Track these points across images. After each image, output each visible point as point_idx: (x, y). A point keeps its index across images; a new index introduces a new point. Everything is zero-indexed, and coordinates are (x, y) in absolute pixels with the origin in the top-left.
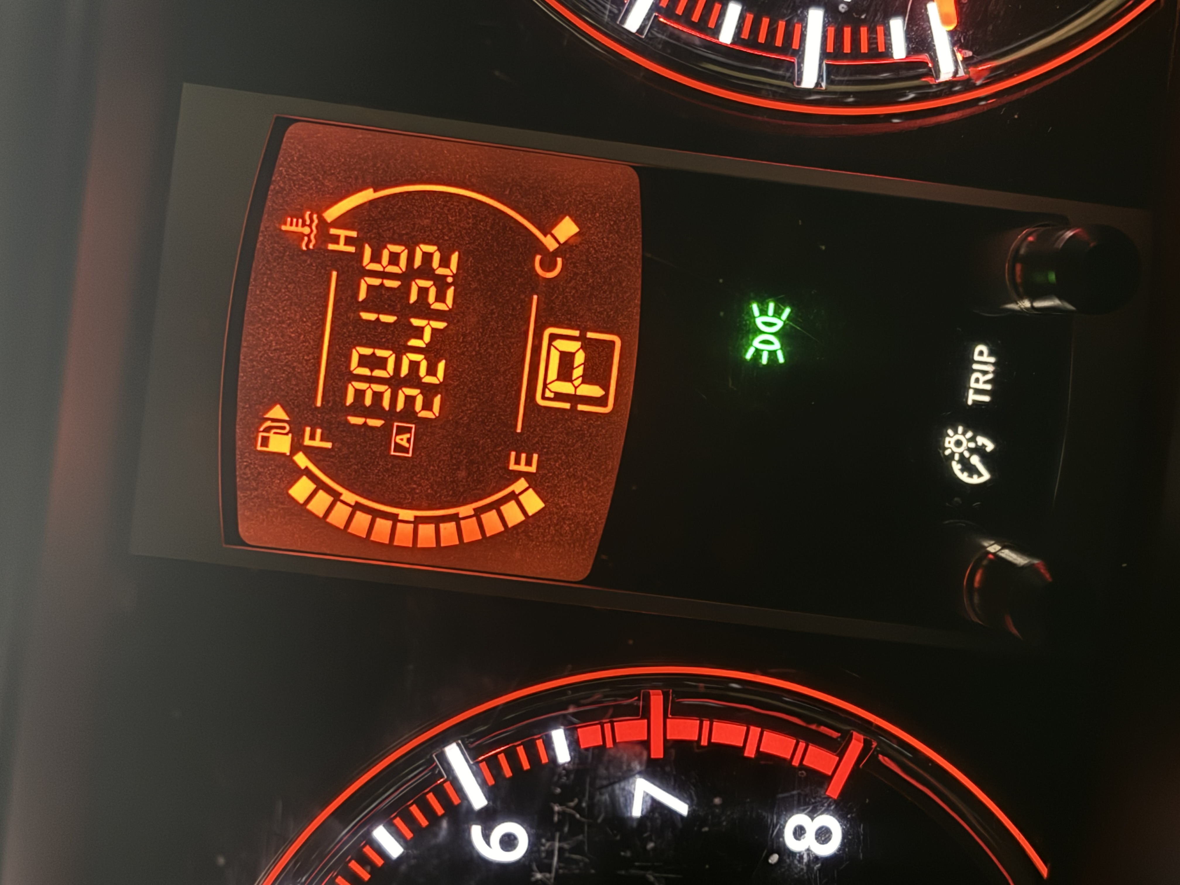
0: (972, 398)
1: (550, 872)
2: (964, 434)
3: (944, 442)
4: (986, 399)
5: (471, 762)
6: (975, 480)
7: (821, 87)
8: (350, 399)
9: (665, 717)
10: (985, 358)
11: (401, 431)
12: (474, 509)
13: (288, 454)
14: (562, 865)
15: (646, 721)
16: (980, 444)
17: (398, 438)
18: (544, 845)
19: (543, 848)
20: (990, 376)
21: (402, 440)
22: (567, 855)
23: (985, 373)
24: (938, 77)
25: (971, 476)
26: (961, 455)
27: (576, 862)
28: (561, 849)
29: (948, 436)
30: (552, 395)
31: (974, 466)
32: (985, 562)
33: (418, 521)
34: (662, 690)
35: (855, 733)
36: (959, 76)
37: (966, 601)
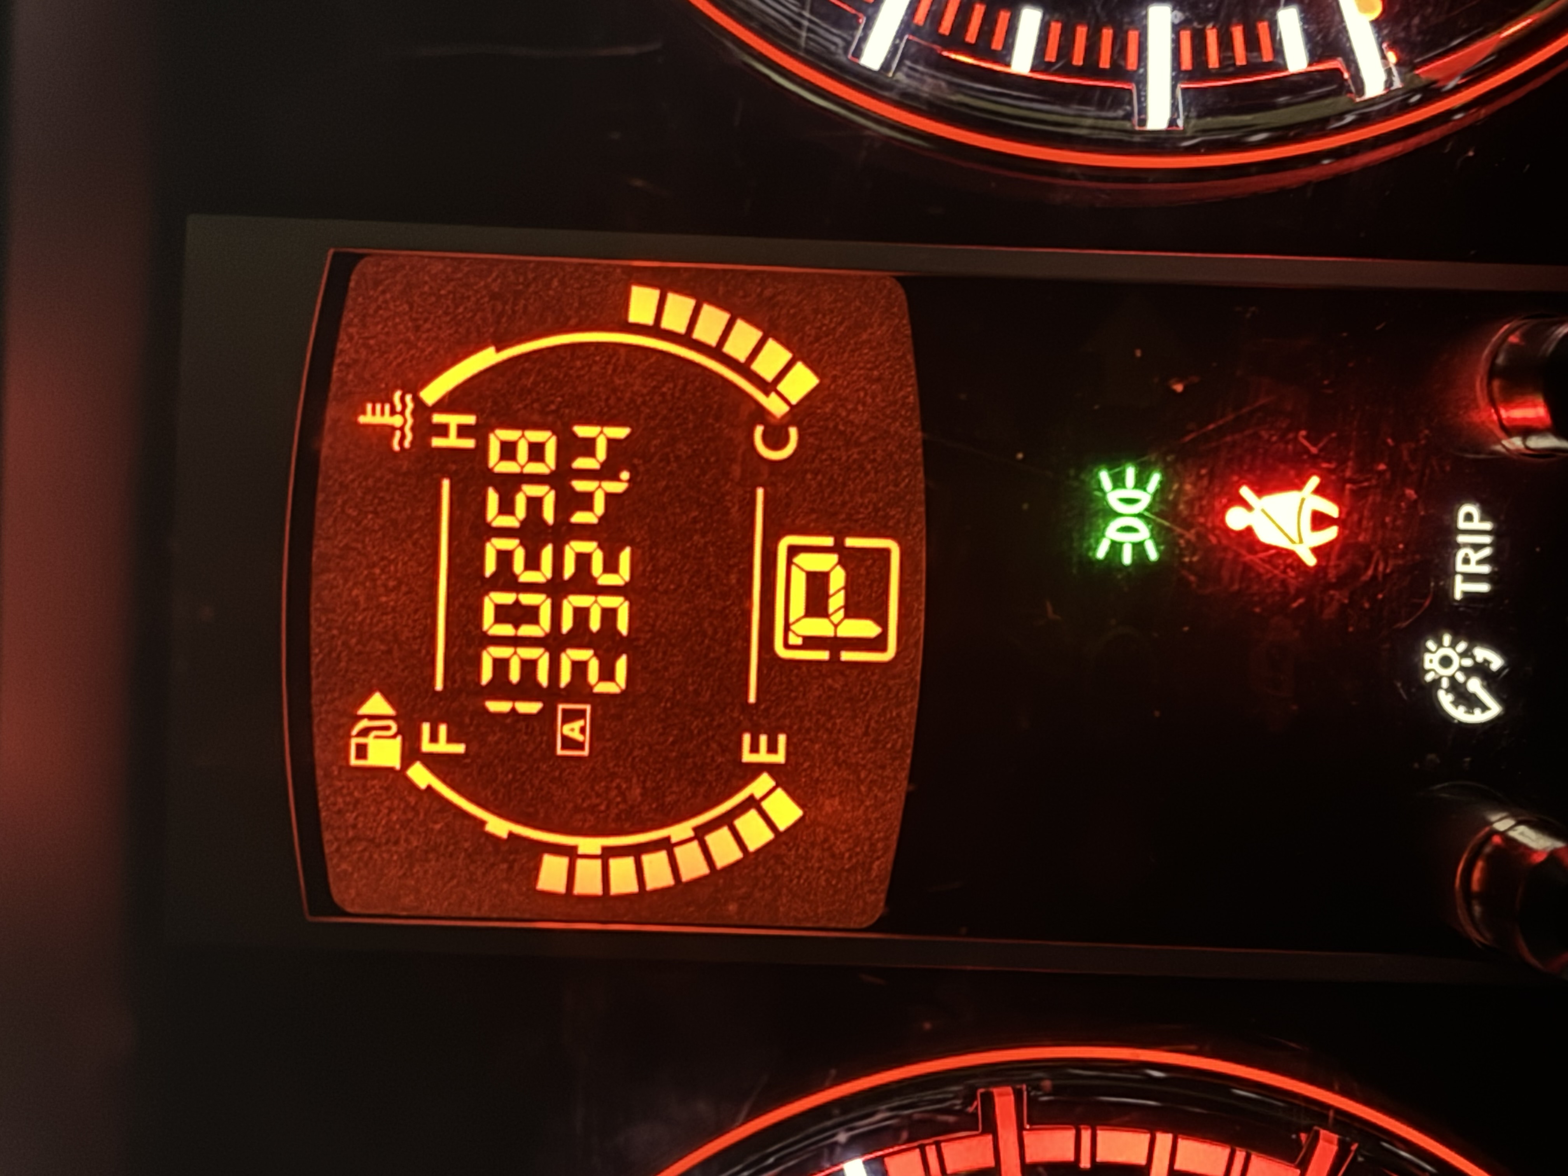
4: (1484, 588)
6: (1478, 717)
7: (1177, 126)
9: (1020, 1128)
15: (990, 1137)
16: (1479, 659)
20: (1487, 552)
21: (572, 730)
24: (1361, 91)
25: (1470, 711)
26: (1452, 678)
31: (1474, 696)
32: (1488, 849)
33: (608, 853)
34: (1009, 1089)
35: (1323, 1133)
36: (1393, 88)
37: (1461, 913)
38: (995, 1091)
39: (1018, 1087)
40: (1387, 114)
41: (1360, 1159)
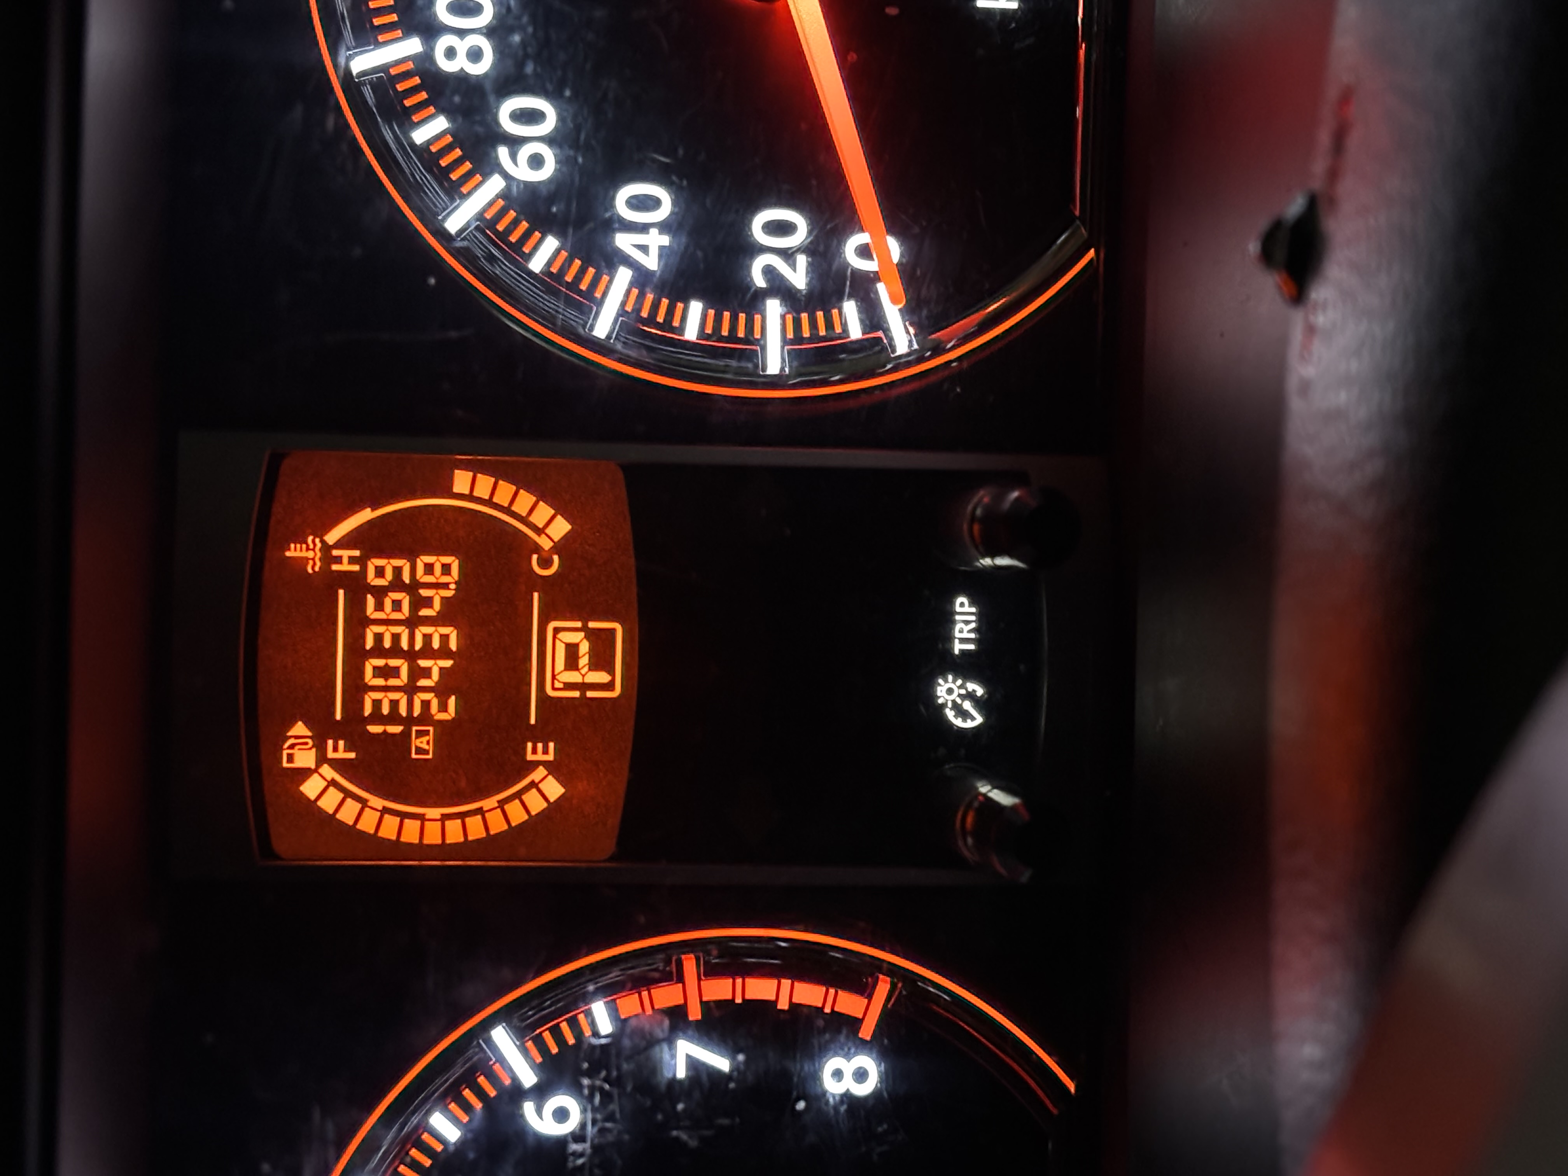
0: (958, 647)
2: (954, 682)
3: (936, 690)
4: (971, 647)
5: (518, 1043)
6: (969, 724)
7: (785, 371)
8: (368, 710)
9: (699, 980)
10: (967, 609)
11: (420, 734)
12: (498, 802)
13: (313, 767)
16: (970, 690)
17: (418, 741)
20: (973, 625)
21: (422, 743)
22: (600, 1124)
23: (967, 622)
24: (894, 351)
25: (964, 720)
26: (954, 702)
27: (610, 1130)
29: (940, 685)
30: (561, 686)
31: (967, 711)
32: (976, 804)
33: (445, 817)
34: (692, 956)
35: (881, 976)
36: (913, 349)
37: (960, 843)
38: (683, 957)
39: (697, 954)
40: (909, 365)
41: (904, 993)
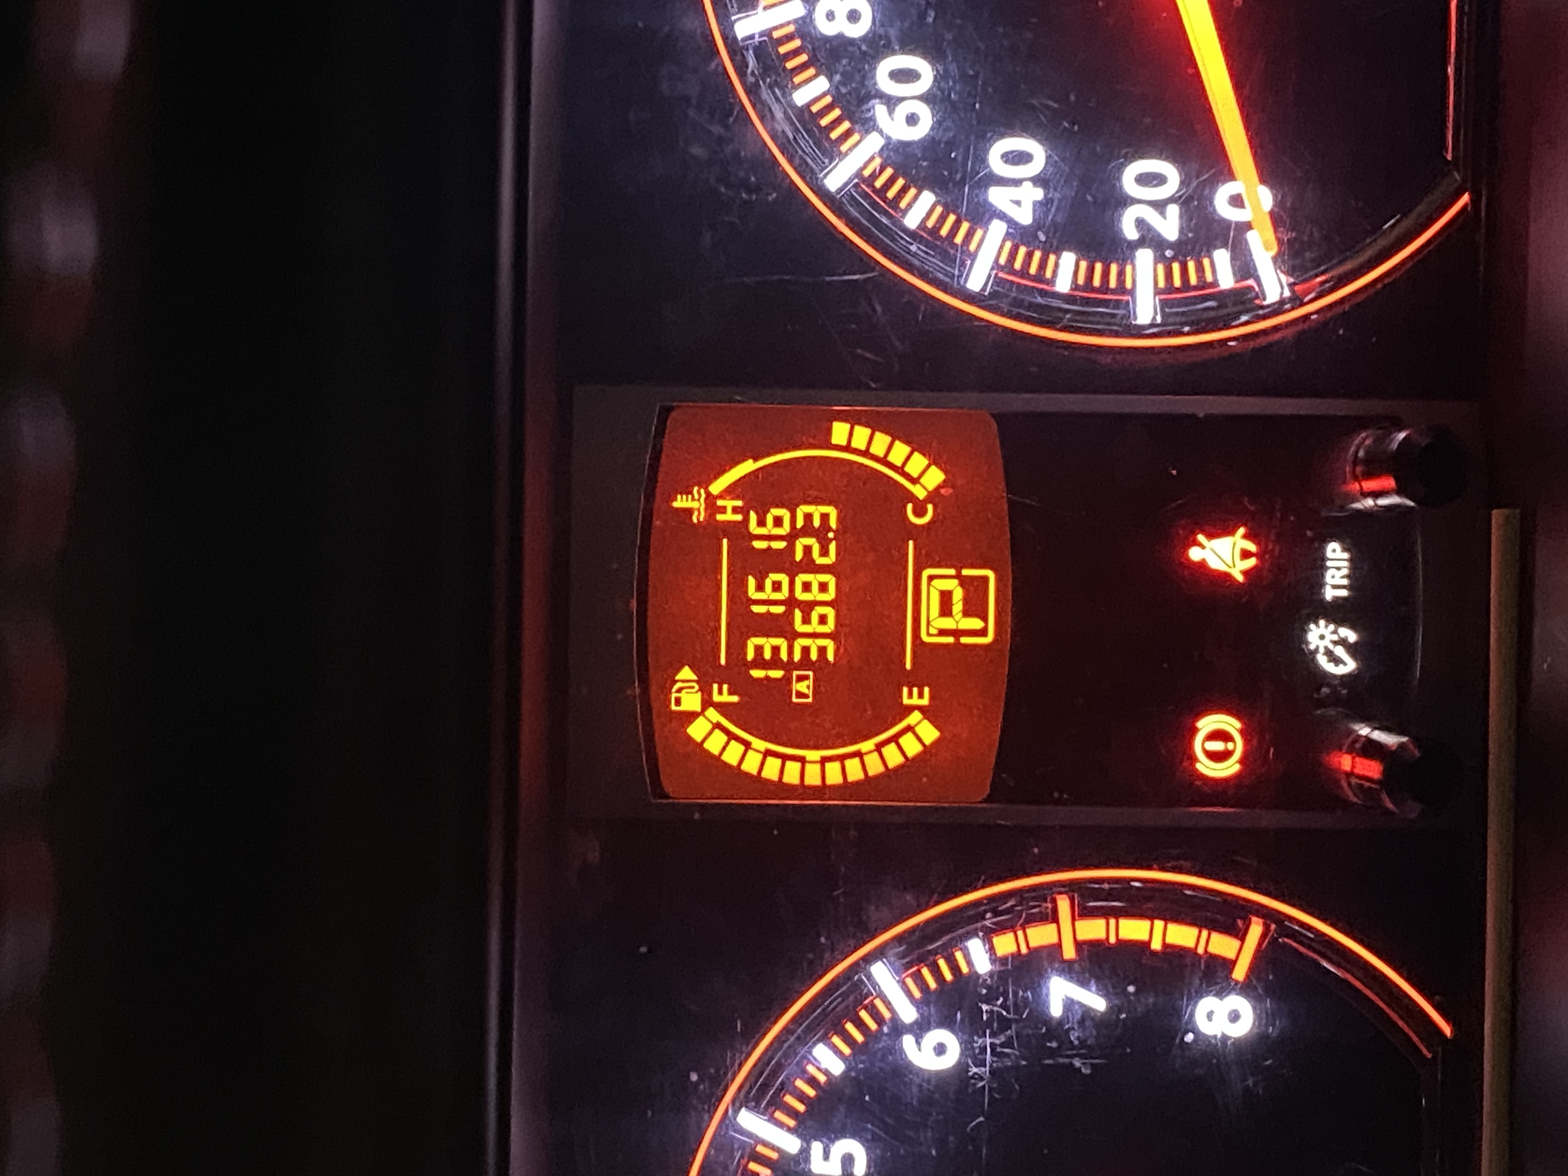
0: (1329, 594)
1: (985, 1066)
2: (1326, 627)
3: (1308, 637)
4: (1344, 593)
5: (898, 979)
6: (1342, 670)
7: (1156, 320)
8: (750, 655)
9: (1074, 920)
10: (1339, 555)
11: (800, 679)
12: (875, 744)
13: (699, 710)
14: (995, 1059)
15: (1056, 925)
16: (1342, 635)
17: (798, 685)
18: (977, 1042)
19: (975, 1045)
20: (1345, 572)
21: (802, 687)
22: (999, 1050)
23: (1338, 569)
24: (1264, 299)
25: (1337, 665)
26: (1326, 648)
27: (1007, 1055)
28: (992, 1044)
29: (1312, 630)
30: (935, 632)
31: (1339, 657)
32: (1357, 745)
33: (824, 760)
34: (1067, 897)
35: (1254, 919)
36: (1284, 296)
38: (1058, 897)
39: (1072, 895)
40: (1280, 312)
41: (1276, 935)
